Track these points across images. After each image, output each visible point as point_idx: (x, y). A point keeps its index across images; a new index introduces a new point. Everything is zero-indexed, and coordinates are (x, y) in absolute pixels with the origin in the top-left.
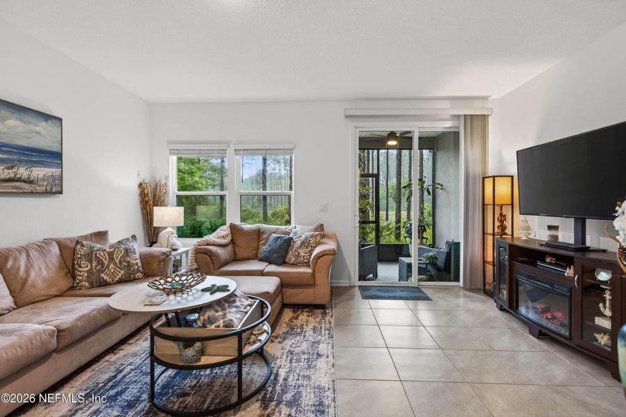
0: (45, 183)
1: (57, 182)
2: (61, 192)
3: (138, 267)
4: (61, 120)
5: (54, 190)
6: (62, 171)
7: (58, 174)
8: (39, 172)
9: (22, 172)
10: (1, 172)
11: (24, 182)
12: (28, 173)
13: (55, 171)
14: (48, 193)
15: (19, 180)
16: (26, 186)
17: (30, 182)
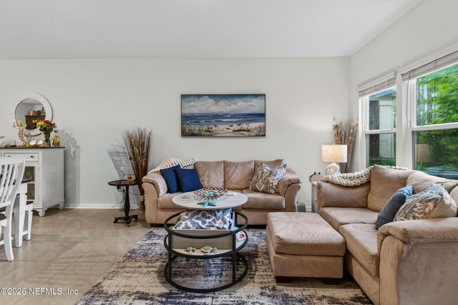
0: (256, 131)
1: (262, 130)
2: (264, 135)
3: (273, 185)
4: (265, 95)
5: (260, 134)
6: (265, 124)
7: (263, 125)
8: (253, 125)
9: (244, 126)
10: (235, 127)
11: (245, 131)
12: (247, 126)
13: (261, 124)
14: (257, 136)
15: (243, 130)
16: (246, 133)
17: (248, 131)
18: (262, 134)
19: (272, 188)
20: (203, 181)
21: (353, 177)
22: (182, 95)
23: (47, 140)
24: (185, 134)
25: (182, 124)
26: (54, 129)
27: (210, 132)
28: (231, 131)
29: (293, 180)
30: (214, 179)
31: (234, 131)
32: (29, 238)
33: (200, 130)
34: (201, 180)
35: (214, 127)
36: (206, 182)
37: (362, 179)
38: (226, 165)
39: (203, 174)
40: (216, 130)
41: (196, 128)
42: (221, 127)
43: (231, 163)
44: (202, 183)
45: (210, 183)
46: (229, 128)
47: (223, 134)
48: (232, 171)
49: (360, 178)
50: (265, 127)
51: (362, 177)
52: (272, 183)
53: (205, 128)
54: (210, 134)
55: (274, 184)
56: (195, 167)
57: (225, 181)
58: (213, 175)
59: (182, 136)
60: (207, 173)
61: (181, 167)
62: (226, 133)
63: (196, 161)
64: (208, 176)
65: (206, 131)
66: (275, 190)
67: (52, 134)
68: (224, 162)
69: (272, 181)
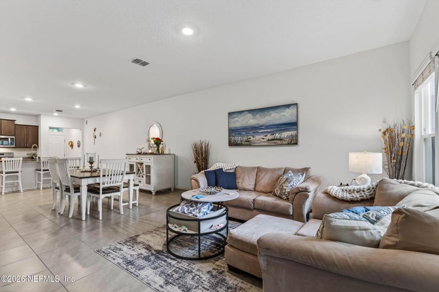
0: (288, 140)
1: (294, 138)
2: (297, 144)
3: (285, 191)
5: (292, 143)
6: (297, 132)
7: (295, 134)
8: (285, 134)
9: (277, 135)
10: (269, 137)
11: (278, 140)
12: (280, 135)
13: (293, 133)
14: (289, 144)
15: (276, 139)
16: (279, 142)
17: (281, 139)
18: (294, 142)
19: (285, 194)
20: (238, 183)
21: (352, 191)
22: (229, 113)
23: (158, 150)
24: (232, 144)
25: (229, 136)
26: (162, 143)
27: (249, 141)
28: (266, 140)
29: (301, 188)
30: (247, 182)
31: (268, 140)
32: (137, 205)
33: (241, 141)
34: (237, 181)
35: (252, 137)
36: (240, 184)
37: (363, 193)
38: (259, 170)
39: (240, 177)
40: (254, 140)
41: (238, 139)
42: (258, 137)
43: (264, 168)
44: (237, 184)
45: (243, 184)
46: (264, 137)
47: (259, 143)
48: (262, 175)
49: (361, 192)
50: (297, 136)
51: (364, 191)
52: (285, 189)
53: (245, 139)
54: (249, 144)
55: (287, 191)
56: (235, 170)
57: (256, 184)
58: (246, 178)
59: (229, 146)
60: (242, 176)
61: (224, 170)
62: (262, 142)
63: (237, 165)
64: (243, 179)
65: (246, 141)
66: (286, 196)
67: (161, 146)
68: (258, 168)
69: (285, 188)
